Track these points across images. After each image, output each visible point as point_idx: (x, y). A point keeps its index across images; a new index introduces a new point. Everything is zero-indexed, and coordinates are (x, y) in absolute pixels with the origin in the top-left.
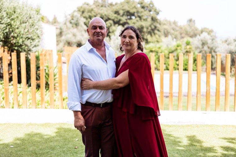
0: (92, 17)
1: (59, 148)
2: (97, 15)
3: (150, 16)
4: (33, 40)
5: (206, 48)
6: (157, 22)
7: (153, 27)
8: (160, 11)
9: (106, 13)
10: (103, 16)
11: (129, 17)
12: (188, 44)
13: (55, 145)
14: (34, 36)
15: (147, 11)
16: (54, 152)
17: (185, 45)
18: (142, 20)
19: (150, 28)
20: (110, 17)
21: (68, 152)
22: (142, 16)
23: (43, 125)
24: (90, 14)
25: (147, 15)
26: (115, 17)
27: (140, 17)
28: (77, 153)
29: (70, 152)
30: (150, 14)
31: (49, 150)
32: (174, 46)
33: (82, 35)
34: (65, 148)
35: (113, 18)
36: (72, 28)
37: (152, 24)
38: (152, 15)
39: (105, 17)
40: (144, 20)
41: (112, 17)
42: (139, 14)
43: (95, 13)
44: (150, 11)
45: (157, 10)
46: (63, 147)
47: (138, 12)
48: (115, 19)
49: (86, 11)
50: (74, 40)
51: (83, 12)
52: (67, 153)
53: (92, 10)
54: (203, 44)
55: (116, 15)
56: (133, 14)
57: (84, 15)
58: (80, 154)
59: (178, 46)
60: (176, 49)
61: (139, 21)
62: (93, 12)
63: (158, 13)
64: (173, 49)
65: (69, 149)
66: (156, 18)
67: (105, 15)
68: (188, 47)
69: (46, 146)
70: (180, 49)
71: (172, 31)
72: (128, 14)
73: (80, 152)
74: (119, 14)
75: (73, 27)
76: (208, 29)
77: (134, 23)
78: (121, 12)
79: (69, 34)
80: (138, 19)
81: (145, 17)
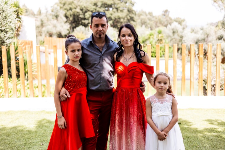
0: (73, 9)
1: (14, 134)
2: (77, 7)
3: (126, 7)
4: (6, 32)
5: (176, 36)
6: (133, 13)
7: (129, 18)
8: (135, 3)
9: (85, 5)
10: (83, 8)
11: (107, 9)
12: (160, 33)
13: (12, 131)
14: (7, 29)
15: (123, 3)
16: (9, 138)
17: (157, 34)
18: (119, 11)
19: (126, 19)
20: (89, 9)
21: (22, 138)
22: (119, 7)
23: (6, 113)
24: (70, 6)
25: (123, 6)
26: (94, 9)
27: (117, 9)
28: (29, 139)
29: (24, 138)
30: (126, 5)
31: (4, 137)
32: (147, 35)
33: (62, 26)
34: (20, 134)
35: (92, 10)
36: (52, 20)
37: (128, 15)
38: (127, 7)
39: (84, 9)
40: (121, 11)
41: (91, 8)
42: (116, 6)
43: (75, 5)
44: (126, 3)
45: (133, 2)
46: (19, 133)
47: (114, 4)
48: (93, 10)
49: (67, 3)
50: (54, 31)
51: (64, 4)
52: (20, 139)
53: (73, 2)
54: (174, 32)
55: (94, 7)
56: (110, 6)
57: (65, 7)
58: (32, 140)
59: (150, 35)
60: (149, 38)
61: (116, 12)
62: (73, 4)
63: (133, 5)
64: (146, 37)
65: (23, 135)
66: (132, 9)
67: (85, 7)
68: (160, 35)
69: (2, 133)
70: (152, 38)
71: (148, 22)
72: (106, 6)
73: (33, 138)
74: (97, 6)
75: (53, 18)
76: (180, 18)
77: (111, 14)
78: (99, 4)
79: (49, 25)
80: (115, 10)
81: (121, 9)
